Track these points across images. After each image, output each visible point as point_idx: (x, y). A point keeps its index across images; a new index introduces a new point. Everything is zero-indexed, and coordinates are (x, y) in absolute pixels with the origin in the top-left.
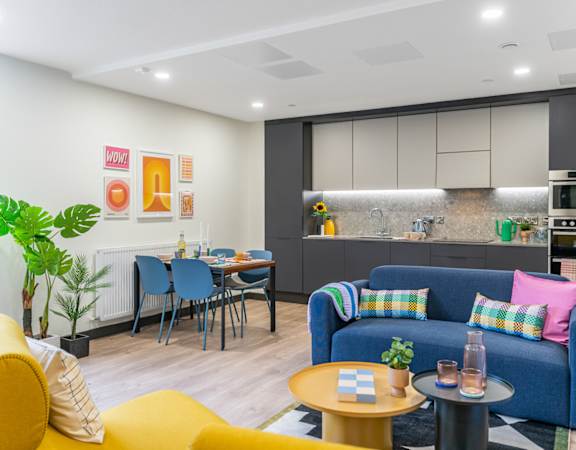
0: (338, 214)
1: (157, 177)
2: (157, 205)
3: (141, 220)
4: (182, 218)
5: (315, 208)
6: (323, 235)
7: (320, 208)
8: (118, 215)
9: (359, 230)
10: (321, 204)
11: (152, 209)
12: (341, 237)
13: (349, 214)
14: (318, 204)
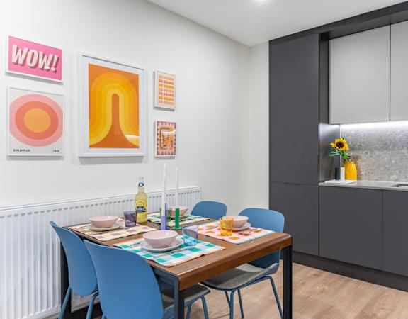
0: (361, 154)
1: (115, 98)
2: (114, 139)
3: (86, 160)
4: (157, 158)
5: (333, 145)
6: (343, 181)
7: (340, 145)
8: (36, 151)
9: (391, 174)
10: (341, 140)
11: (105, 143)
12: (365, 183)
13: (377, 153)
14: (337, 141)
